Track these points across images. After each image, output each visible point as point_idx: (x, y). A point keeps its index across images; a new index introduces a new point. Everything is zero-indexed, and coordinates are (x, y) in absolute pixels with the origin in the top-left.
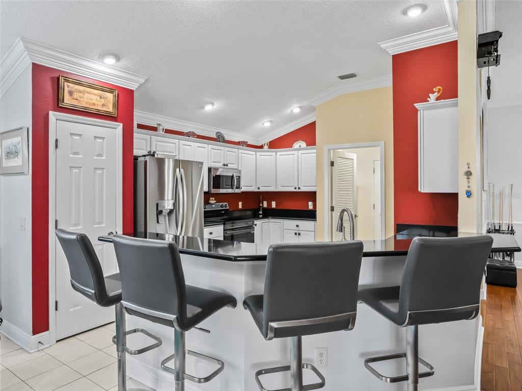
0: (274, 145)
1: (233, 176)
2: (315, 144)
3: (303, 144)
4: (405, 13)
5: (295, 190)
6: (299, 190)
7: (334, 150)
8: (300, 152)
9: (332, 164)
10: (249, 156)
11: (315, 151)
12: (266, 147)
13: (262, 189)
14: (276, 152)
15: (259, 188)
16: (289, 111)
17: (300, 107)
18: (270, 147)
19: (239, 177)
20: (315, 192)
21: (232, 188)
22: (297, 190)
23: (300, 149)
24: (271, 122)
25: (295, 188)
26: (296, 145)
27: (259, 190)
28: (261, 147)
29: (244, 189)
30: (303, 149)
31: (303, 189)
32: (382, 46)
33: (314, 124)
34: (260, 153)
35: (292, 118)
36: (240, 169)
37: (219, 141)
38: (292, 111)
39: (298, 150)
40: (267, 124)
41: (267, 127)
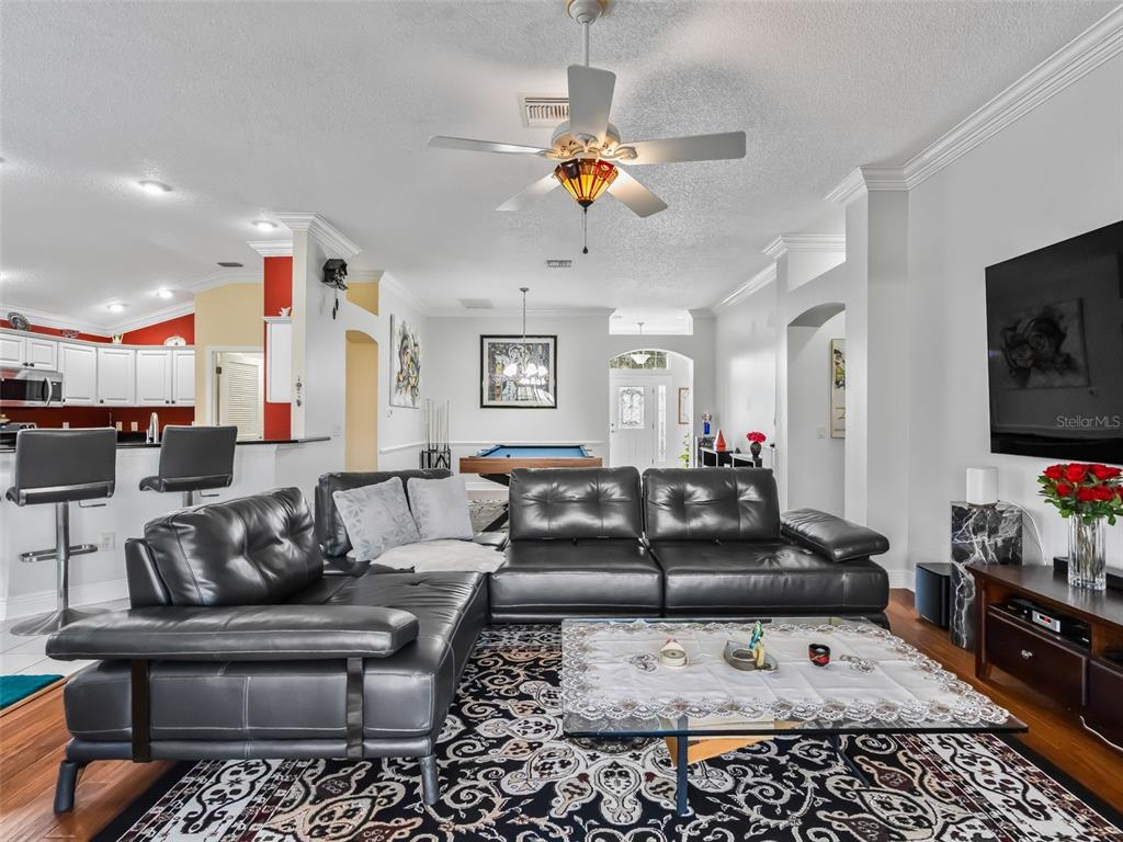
0: (131, 338)
1: (45, 383)
2: (193, 344)
3: (182, 342)
4: (256, 223)
5: (167, 405)
6: (174, 405)
7: (221, 352)
8: (175, 352)
9: (219, 370)
10: (85, 354)
11: (193, 352)
12: (117, 341)
13: (108, 403)
14: (136, 350)
15: (102, 402)
16: (153, 294)
17: (173, 291)
18: (124, 342)
19: (59, 384)
20: (193, 408)
21: (44, 399)
22: (170, 405)
23: (177, 347)
24: (124, 305)
25: (167, 402)
26: (170, 342)
27: (101, 405)
28: (109, 340)
29: (69, 402)
30: (181, 348)
31: (179, 404)
32: (252, 245)
33: (191, 317)
34: (103, 349)
35: (160, 305)
36: (61, 371)
37: (15, 328)
38: (158, 294)
39: (172, 348)
40: (116, 307)
41: (115, 311)
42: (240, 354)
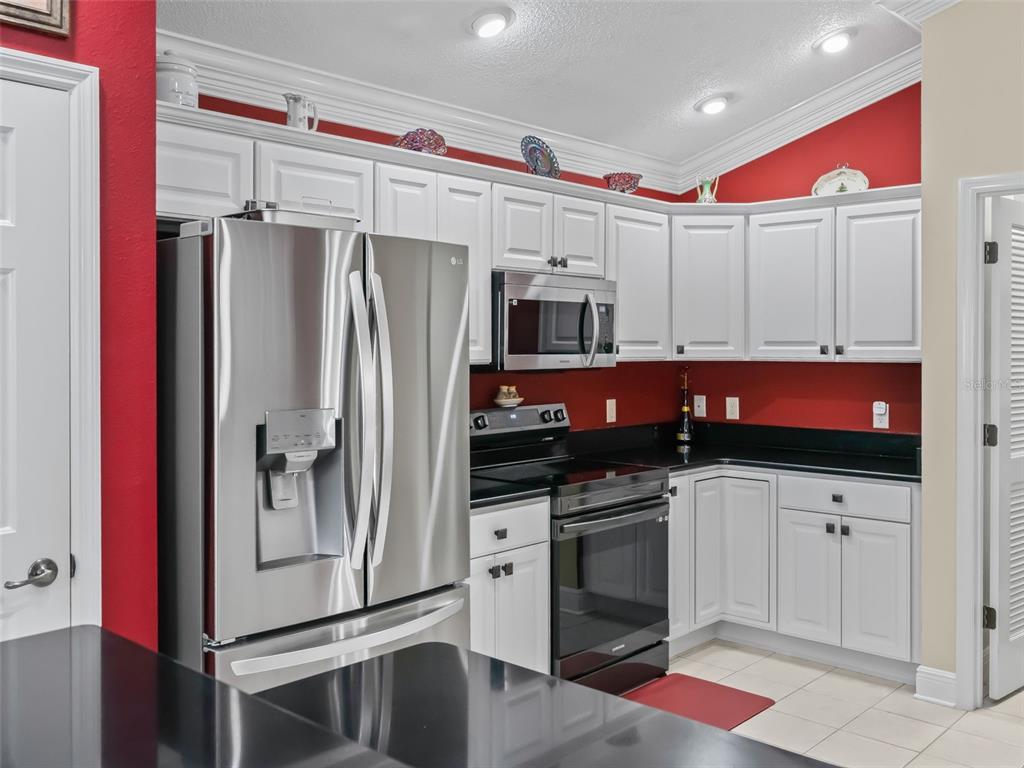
1: (585, 305)
3: (857, 180)
5: (823, 358)
6: (838, 359)
7: (996, 194)
8: (844, 210)
9: (991, 253)
10: (643, 228)
11: (916, 203)
12: (707, 197)
13: (693, 354)
14: (747, 215)
15: (681, 350)
16: (804, 49)
17: (852, 32)
18: (720, 198)
19: (610, 307)
20: (916, 366)
21: (583, 350)
22: (832, 357)
23: (842, 198)
24: (730, 97)
25: (824, 351)
26: (827, 185)
28: (691, 196)
29: (626, 353)
30: (857, 199)
31: (857, 354)
34: (684, 218)
37: (536, 172)
38: (817, 50)
39: (833, 202)
40: (712, 107)
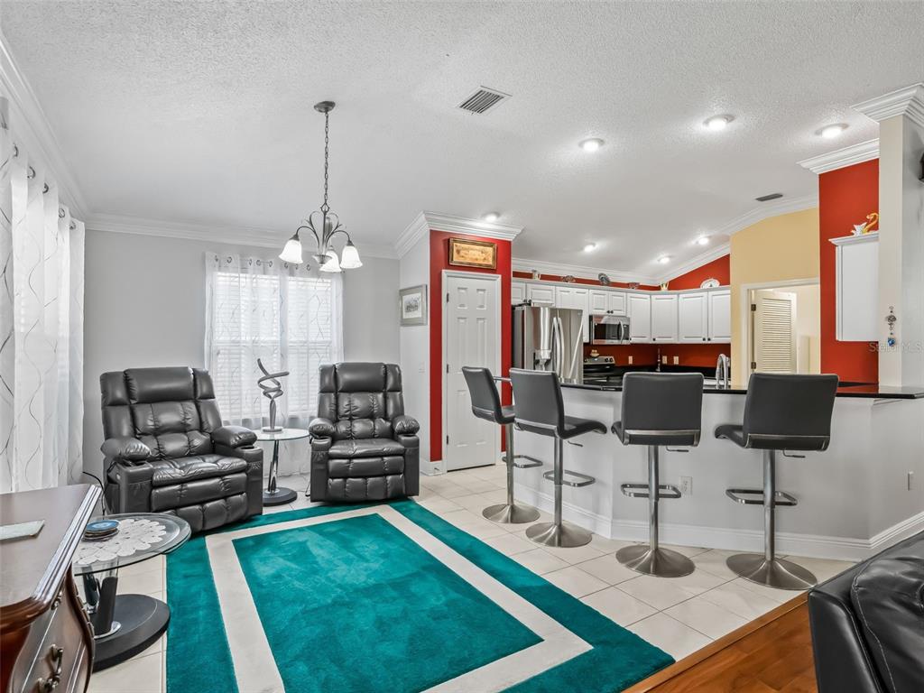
0: (676, 285)
1: (619, 325)
2: (728, 283)
3: (716, 283)
4: (820, 131)
5: (704, 342)
6: (709, 342)
7: (755, 289)
8: (711, 293)
9: (754, 308)
10: (641, 301)
11: (729, 292)
12: (664, 289)
13: (659, 341)
14: (678, 294)
15: (654, 340)
16: (693, 243)
17: (710, 237)
18: (669, 289)
19: (628, 326)
20: (729, 345)
21: (619, 339)
22: (706, 342)
23: (711, 289)
24: (670, 257)
25: (704, 340)
26: (706, 285)
27: (654, 342)
28: (658, 288)
29: (634, 340)
30: (716, 289)
31: (714, 341)
33: (727, 257)
34: (655, 296)
35: (700, 251)
36: (628, 316)
37: (603, 285)
38: (697, 243)
39: (707, 290)
40: (664, 260)
41: (665, 263)
42: (771, 290)
